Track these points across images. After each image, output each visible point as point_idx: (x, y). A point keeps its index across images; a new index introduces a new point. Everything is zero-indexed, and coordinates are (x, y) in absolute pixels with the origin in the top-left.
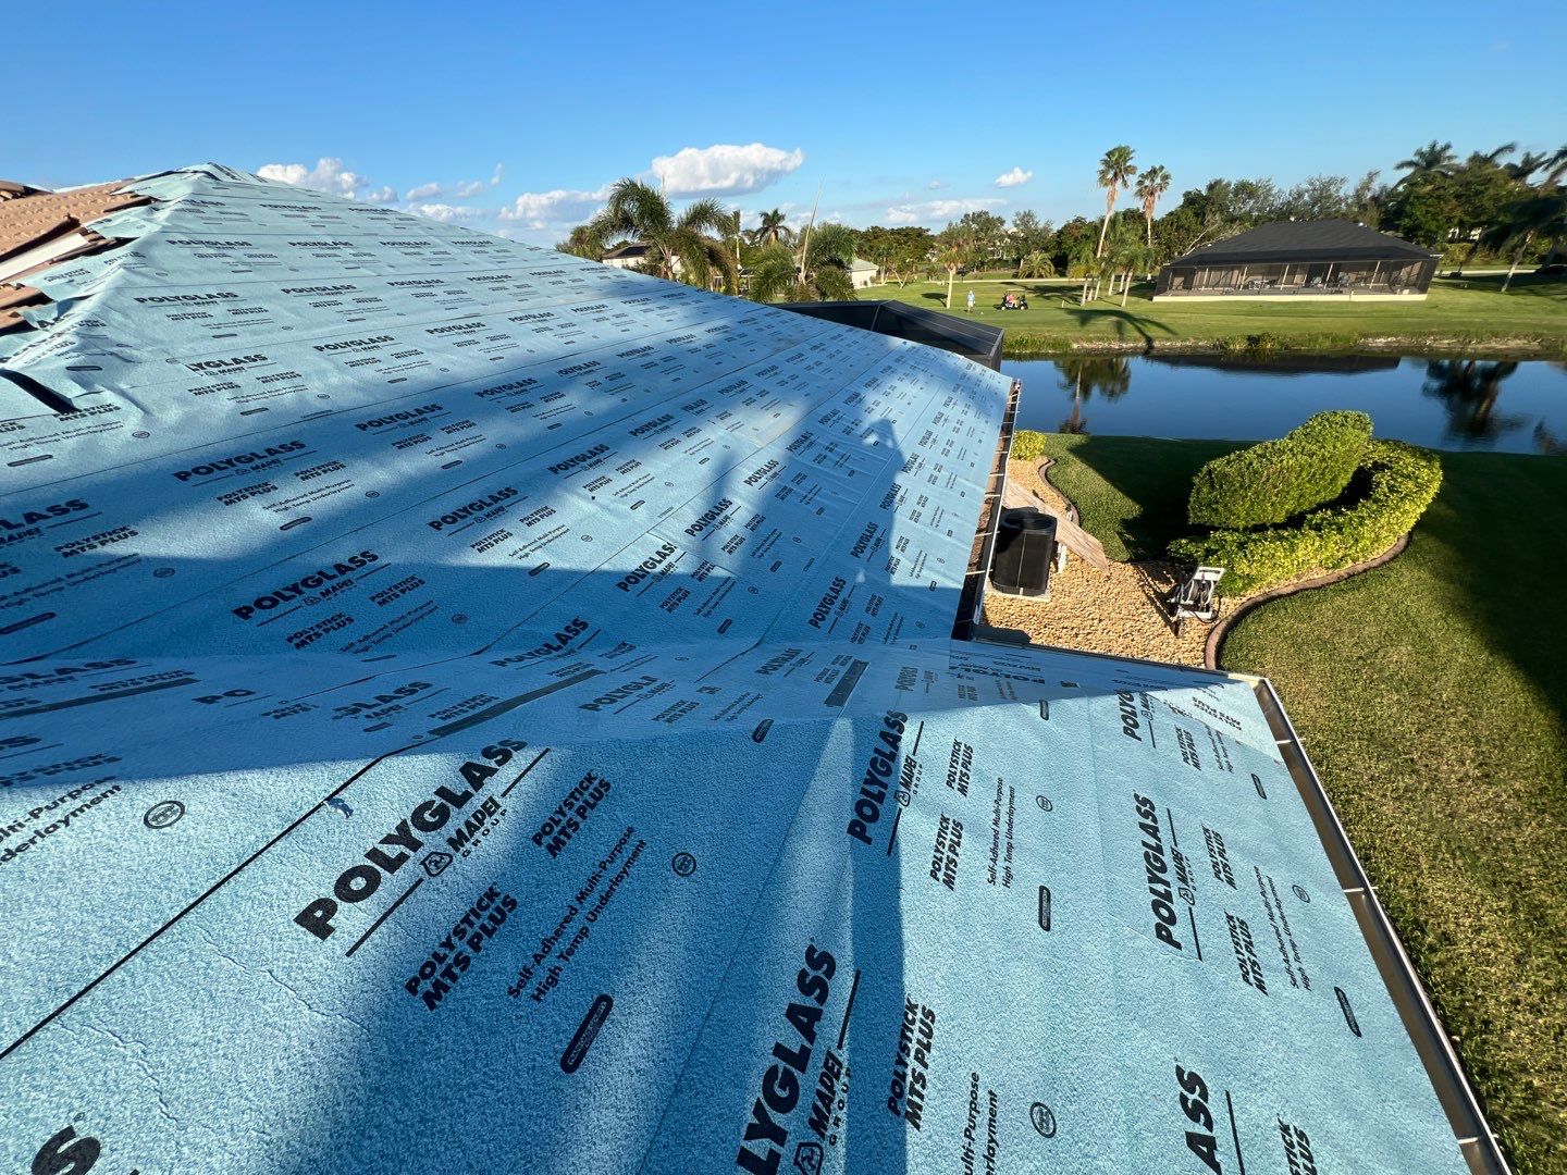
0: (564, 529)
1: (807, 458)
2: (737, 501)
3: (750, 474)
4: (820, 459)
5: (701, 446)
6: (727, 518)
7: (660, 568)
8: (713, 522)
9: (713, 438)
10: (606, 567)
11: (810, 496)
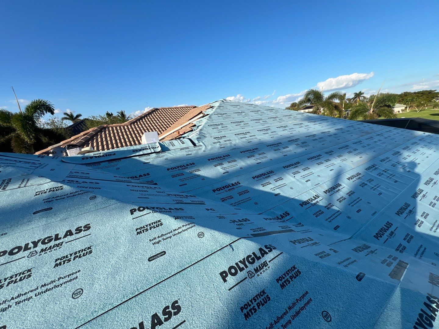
0: (285, 184)
1: (374, 174)
2: (343, 185)
3: (349, 176)
4: (380, 174)
5: (331, 165)
6: (339, 190)
7: (314, 202)
8: (334, 190)
9: (335, 163)
10: (296, 198)
11: (375, 187)
